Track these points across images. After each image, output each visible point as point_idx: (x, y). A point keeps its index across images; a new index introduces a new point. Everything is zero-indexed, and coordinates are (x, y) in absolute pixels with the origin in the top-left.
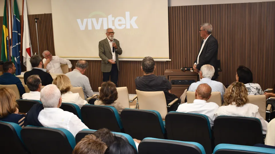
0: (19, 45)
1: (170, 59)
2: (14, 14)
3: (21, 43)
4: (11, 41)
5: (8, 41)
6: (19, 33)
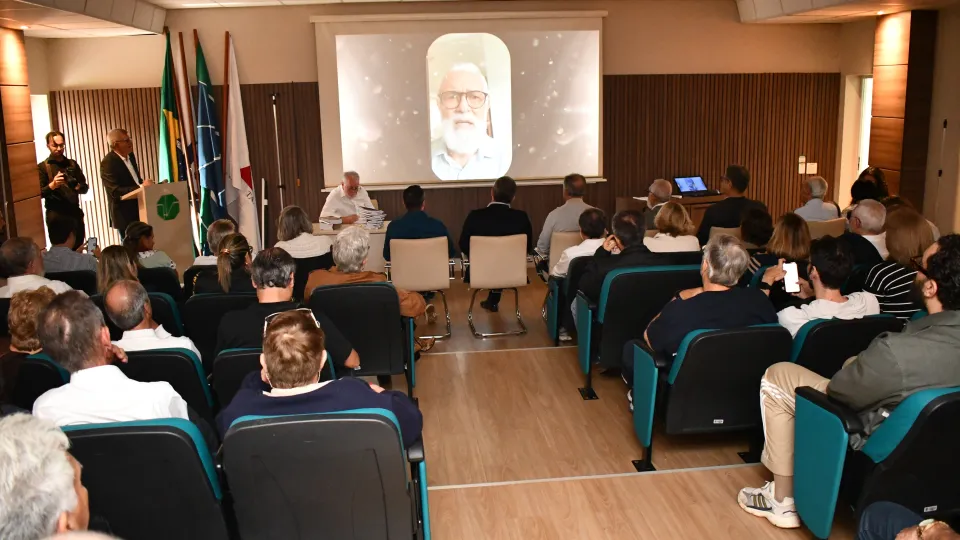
1: (604, 178)
4: (192, 150)
5: (179, 151)
6: (216, 130)
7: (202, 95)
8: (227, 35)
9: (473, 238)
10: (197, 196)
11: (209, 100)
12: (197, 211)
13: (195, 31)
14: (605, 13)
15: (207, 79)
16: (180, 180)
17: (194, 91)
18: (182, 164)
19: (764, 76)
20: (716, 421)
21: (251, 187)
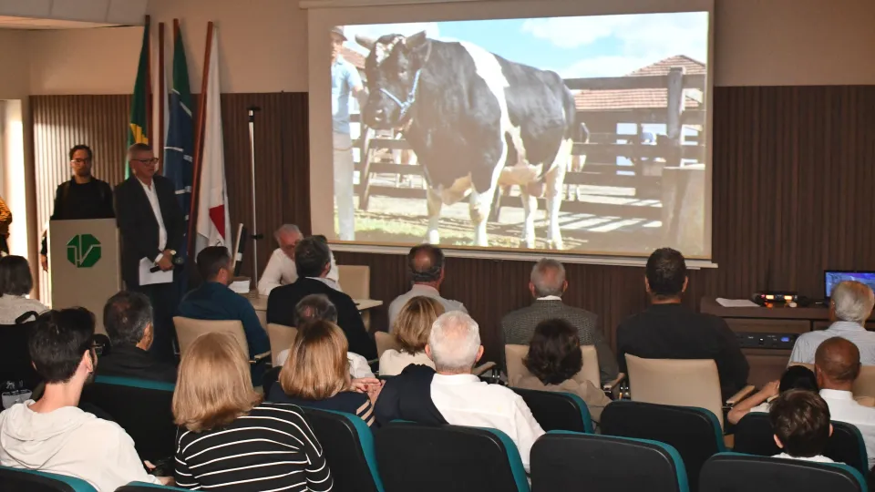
0: (186, 194)
1: (713, 261)
2: (170, 87)
3: (192, 190)
6: (186, 154)
8: (210, 25)
13: (176, 21)
21: (223, 236)
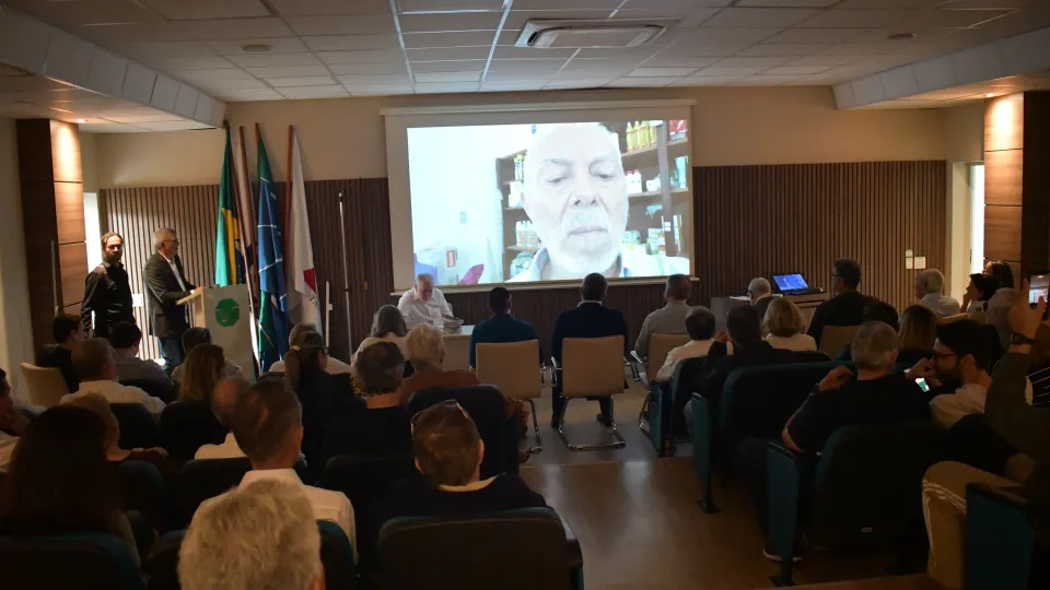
0: (283, 261)
1: (696, 276)
4: (252, 251)
5: (238, 253)
6: (279, 230)
7: (264, 192)
8: (291, 129)
9: (566, 340)
10: (257, 301)
11: (271, 199)
12: (257, 317)
13: (257, 125)
14: (693, 102)
15: (269, 174)
16: (237, 283)
17: (254, 188)
18: (241, 266)
19: (864, 165)
20: (865, 530)
21: (315, 290)
